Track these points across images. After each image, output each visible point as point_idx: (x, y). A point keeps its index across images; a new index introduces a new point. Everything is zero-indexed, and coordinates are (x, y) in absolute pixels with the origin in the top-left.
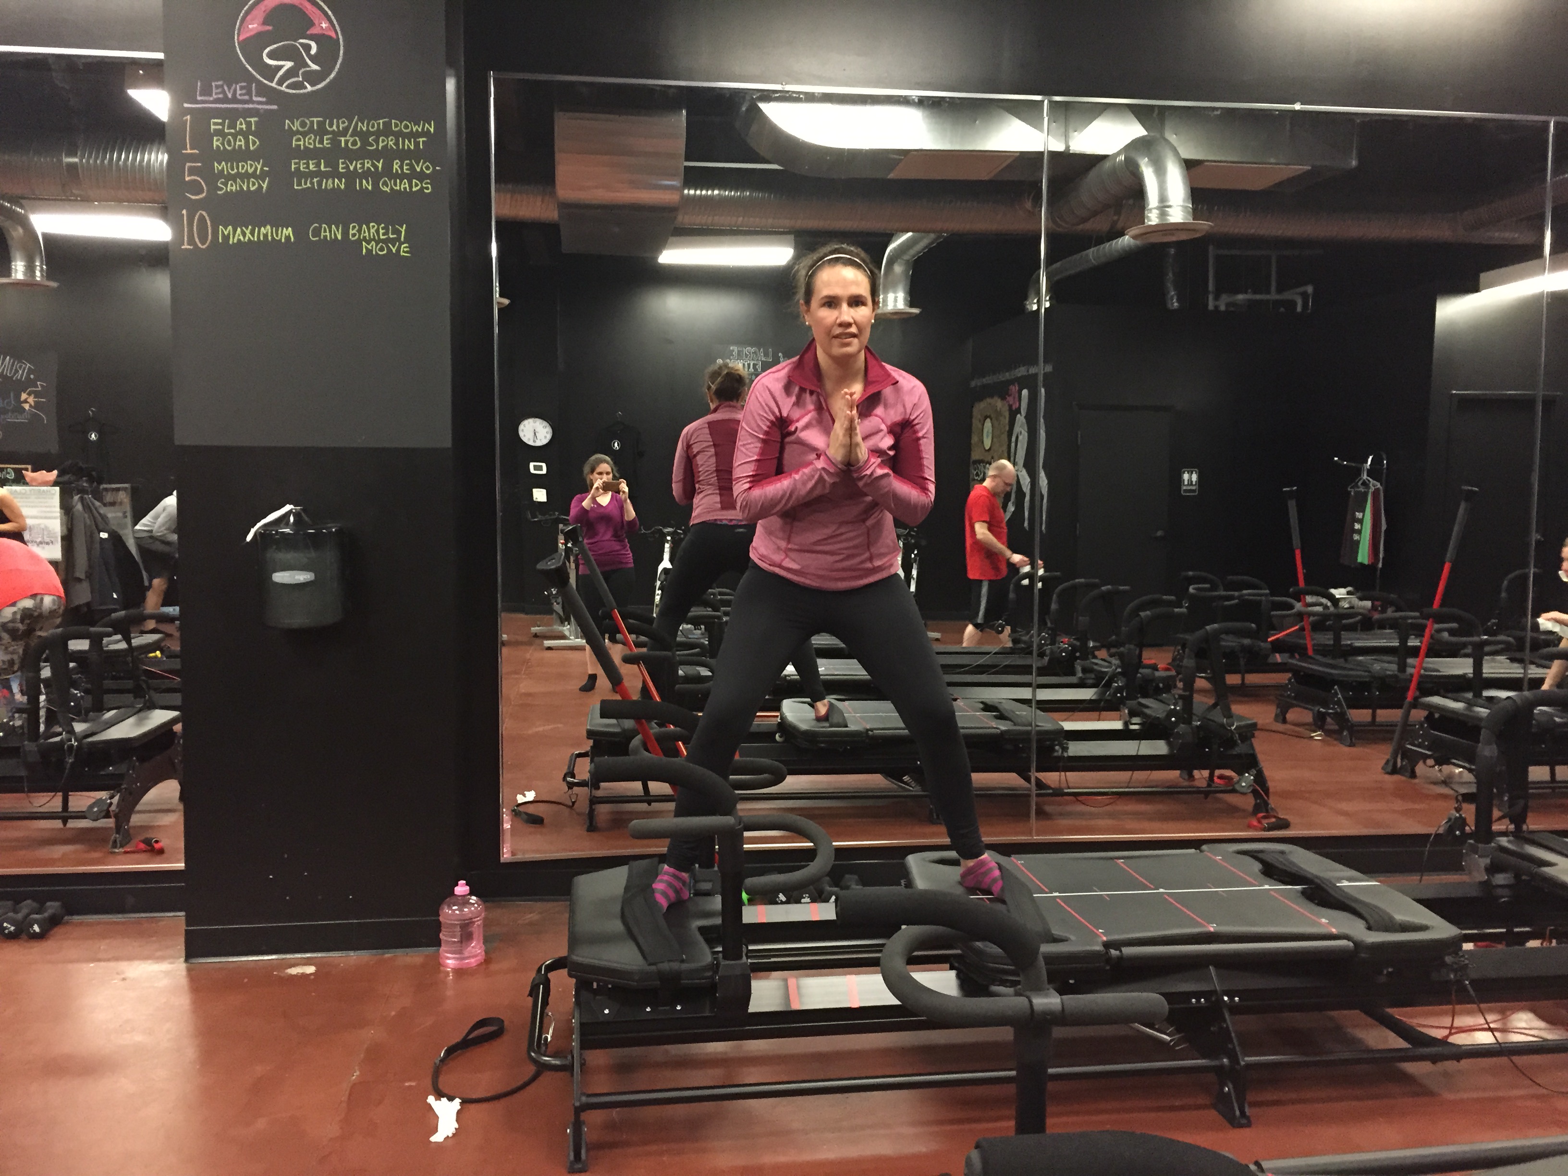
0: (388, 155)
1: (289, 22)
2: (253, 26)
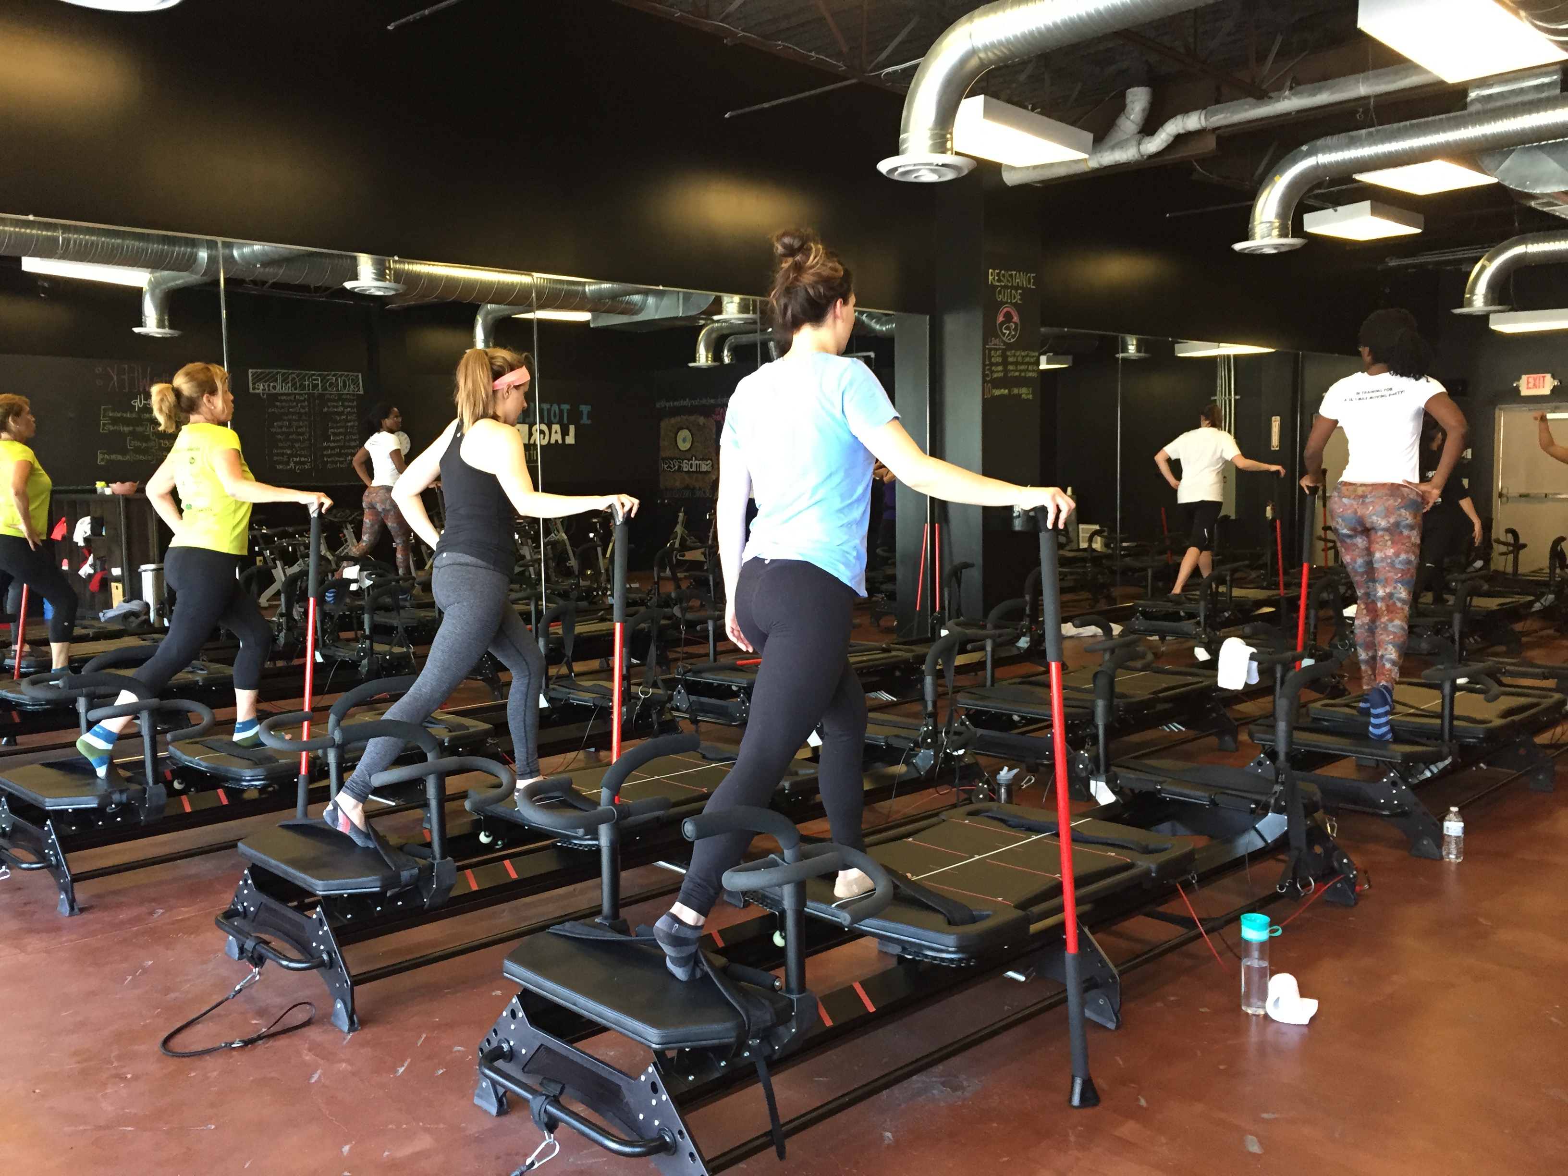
0: (1028, 364)
1: (1008, 317)
2: (1001, 319)
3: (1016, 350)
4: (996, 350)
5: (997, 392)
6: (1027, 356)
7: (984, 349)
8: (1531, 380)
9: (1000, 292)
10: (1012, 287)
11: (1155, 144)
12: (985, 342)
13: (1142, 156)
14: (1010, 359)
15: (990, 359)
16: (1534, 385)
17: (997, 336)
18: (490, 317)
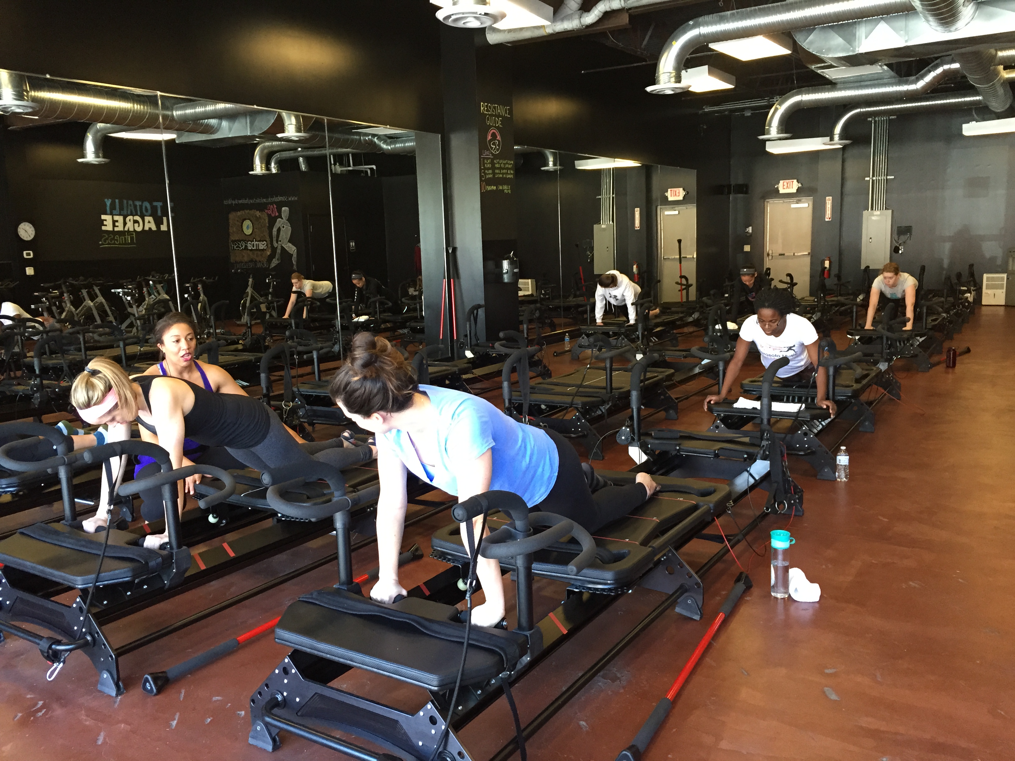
0: (508, 169)
1: (494, 135)
2: (489, 137)
3: (500, 159)
4: (488, 159)
5: (489, 188)
6: (507, 163)
7: (480, 158)
8: (785, 184)
9: (488, 120)
10: (495, 116)
11: (591, 18)
12: (480, 154)
13: (582, 26)
14: (497, 166)
15: (484, 166)
16: (787, 186)
17: (488, 150)
18: (99, 134)
